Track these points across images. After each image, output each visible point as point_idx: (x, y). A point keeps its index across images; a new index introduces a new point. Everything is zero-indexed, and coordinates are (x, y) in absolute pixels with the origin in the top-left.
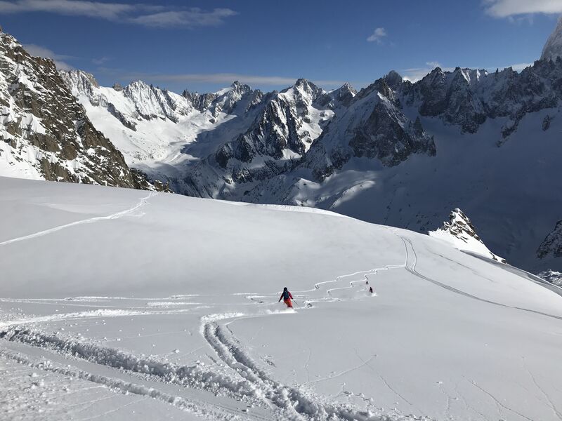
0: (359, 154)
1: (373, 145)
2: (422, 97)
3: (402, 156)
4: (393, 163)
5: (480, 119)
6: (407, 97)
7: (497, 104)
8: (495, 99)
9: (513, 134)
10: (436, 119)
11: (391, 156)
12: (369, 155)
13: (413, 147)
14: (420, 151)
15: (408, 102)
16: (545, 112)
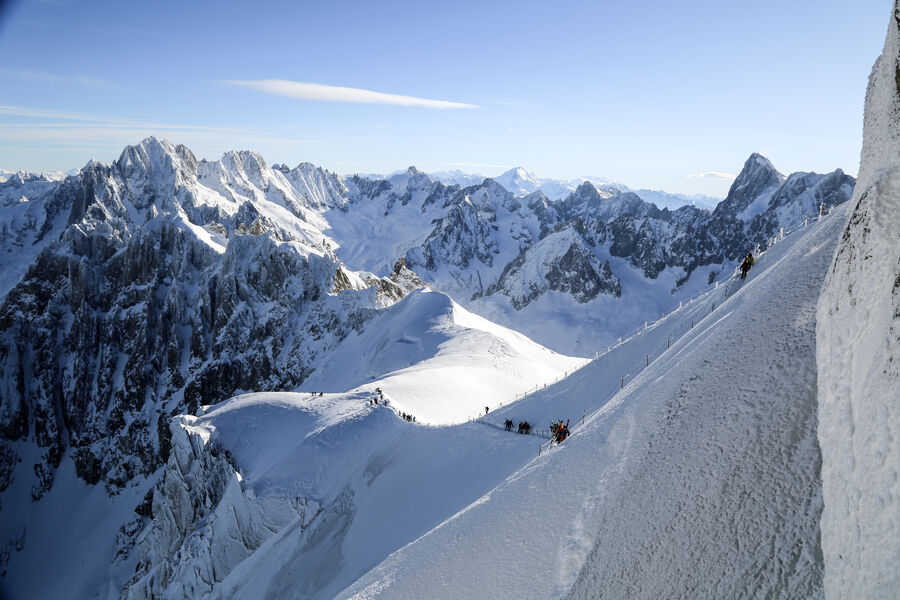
0: (554, 288)
1: (566, 280)
2: (613, 237)
3: (593, 294)
4: (583, 300)
5: (660, 267)
6: (600, 236)
7: (675, 255)
8: (673, 250)
9: (685, 284)
10: (623, 260)
11: (582, 294)
12: (563, 289)
13: (601, 286)
14: (607, 291)
15: (600, 241)
16: (713, 267)
